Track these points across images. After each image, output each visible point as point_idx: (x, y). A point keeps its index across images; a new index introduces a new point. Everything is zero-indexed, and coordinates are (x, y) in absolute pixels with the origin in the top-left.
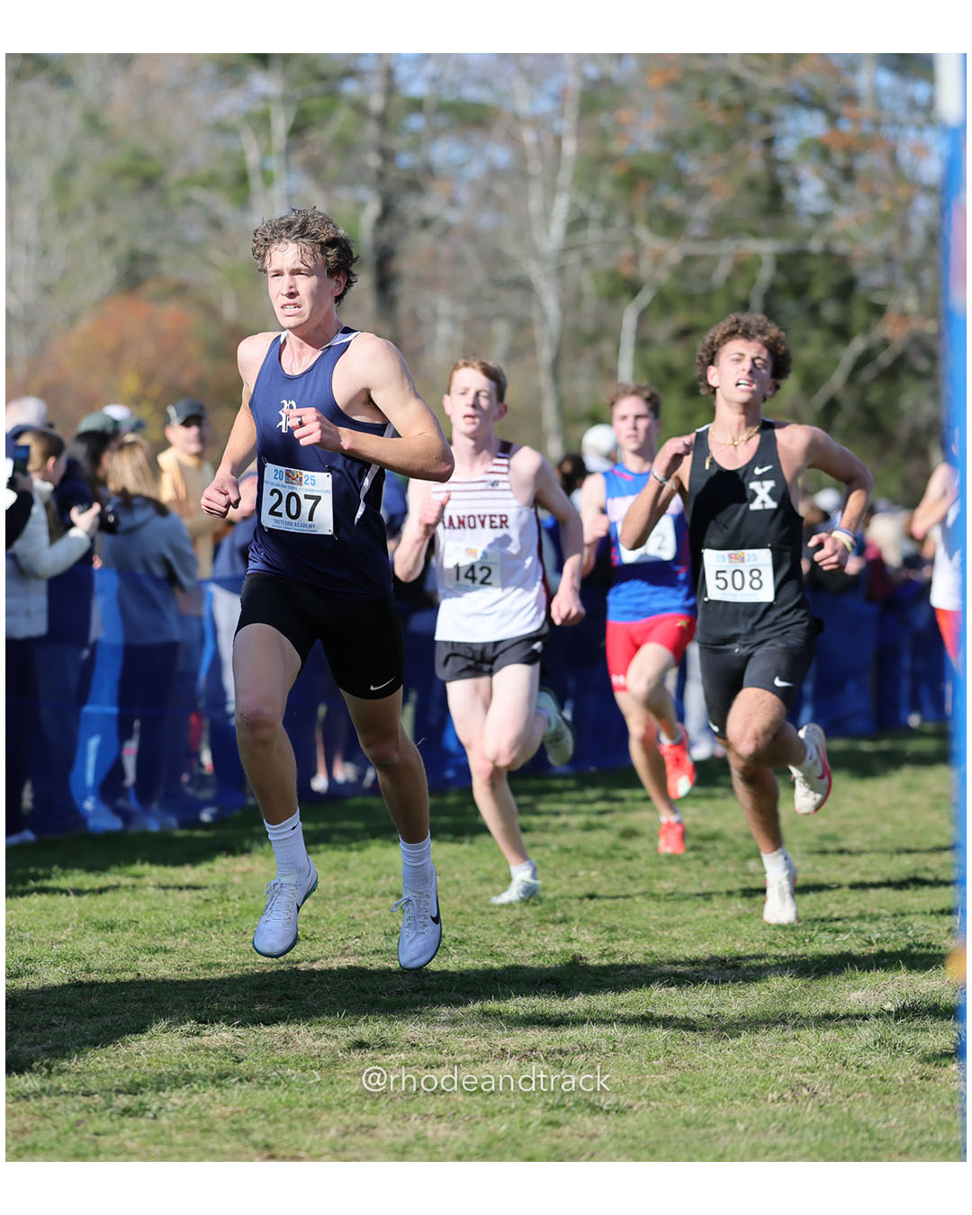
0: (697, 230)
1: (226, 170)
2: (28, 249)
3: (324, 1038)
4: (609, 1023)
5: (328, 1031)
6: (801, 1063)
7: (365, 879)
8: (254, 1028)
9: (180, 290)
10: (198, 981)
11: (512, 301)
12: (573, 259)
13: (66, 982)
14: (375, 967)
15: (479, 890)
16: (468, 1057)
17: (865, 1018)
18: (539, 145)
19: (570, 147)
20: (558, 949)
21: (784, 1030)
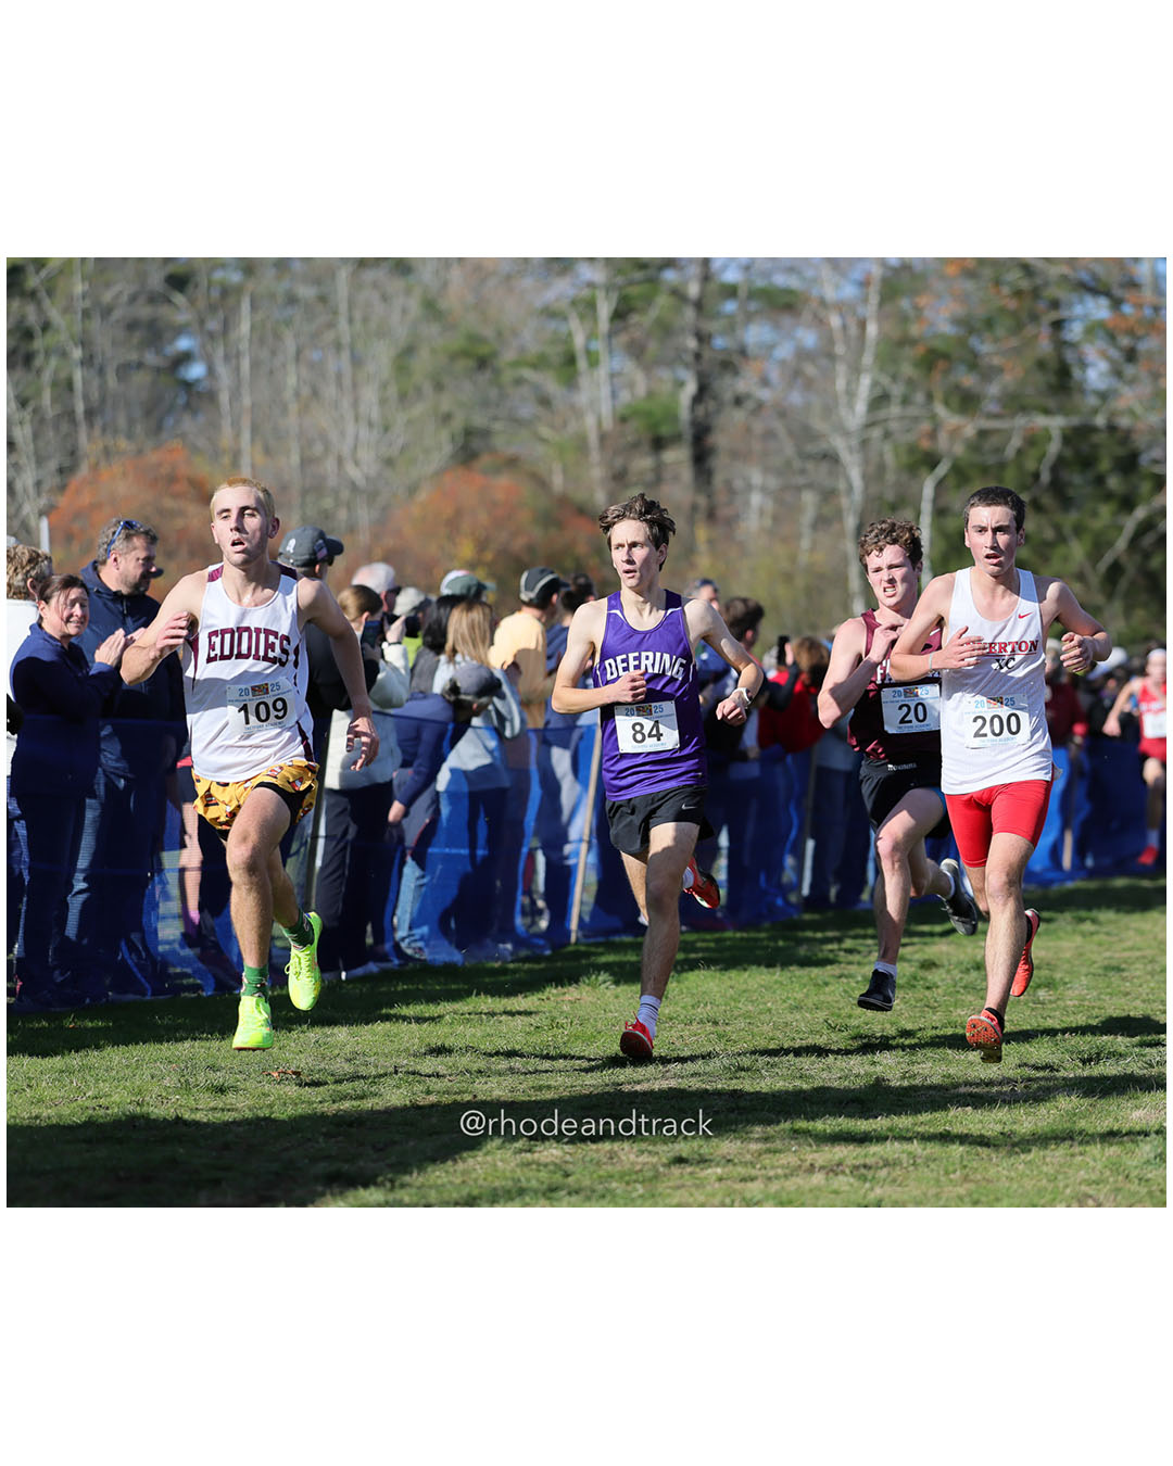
0: (992, 407)
1: (555, 353)
2: (370, 425)
3: (646, 1154)
4: (910, 1139)
5: (650, 1148)
6: (1087, 1177)
7: (683, 1008)
8: (583, 1146)
9: (512, 463)
10: (530, 1101)
11: (820, 472)
12: (876, 433)
13: (408, 1102)
14: (694, 1088)
15: (789, 1017)
16: (780, 1171)
17: (1146, 1134)
18: (845, 327)
19: (872, 329)
20: (862, 1072)
21: (1071, 1146)
